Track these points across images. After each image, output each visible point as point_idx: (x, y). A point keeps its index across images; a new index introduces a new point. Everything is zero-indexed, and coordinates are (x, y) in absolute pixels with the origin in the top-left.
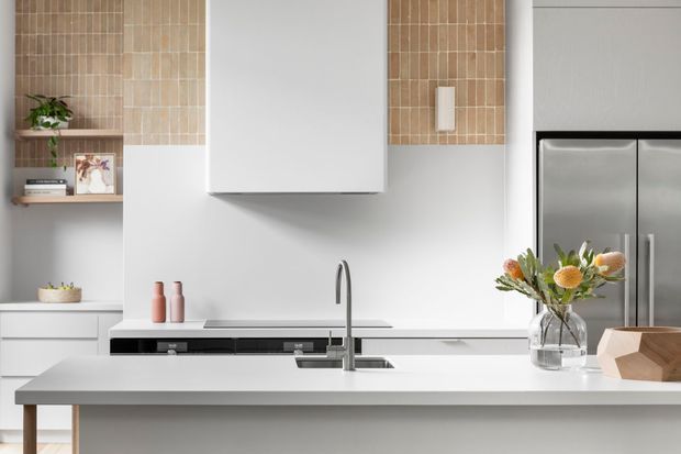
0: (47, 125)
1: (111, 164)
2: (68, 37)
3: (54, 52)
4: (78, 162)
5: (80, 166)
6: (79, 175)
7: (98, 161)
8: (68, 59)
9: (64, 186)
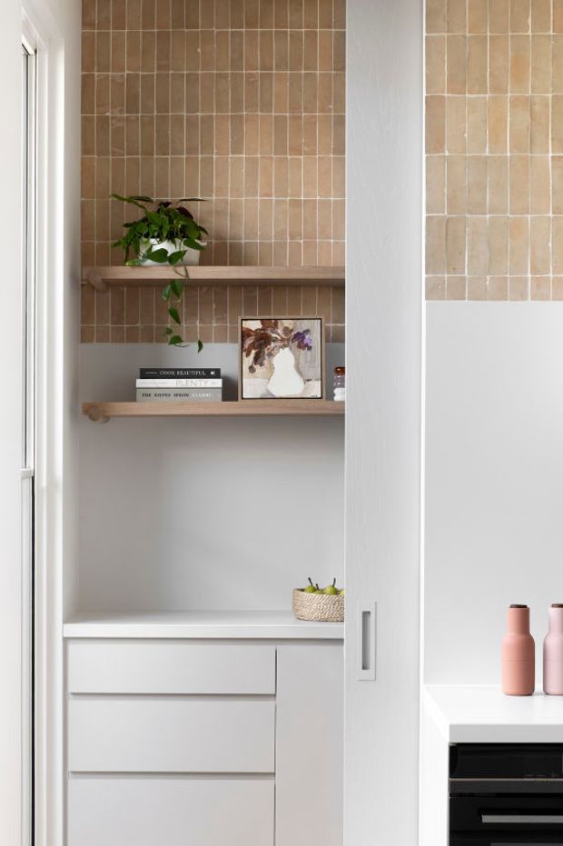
0: (161, 256)
1: (315, 338)
2: (192, 79)
3: (163, 107)
4: (246, 334)
5: (249, 342)
6: (248, 361)
7: (287, 330)
8: (192, 124)
9: (218, 383)
